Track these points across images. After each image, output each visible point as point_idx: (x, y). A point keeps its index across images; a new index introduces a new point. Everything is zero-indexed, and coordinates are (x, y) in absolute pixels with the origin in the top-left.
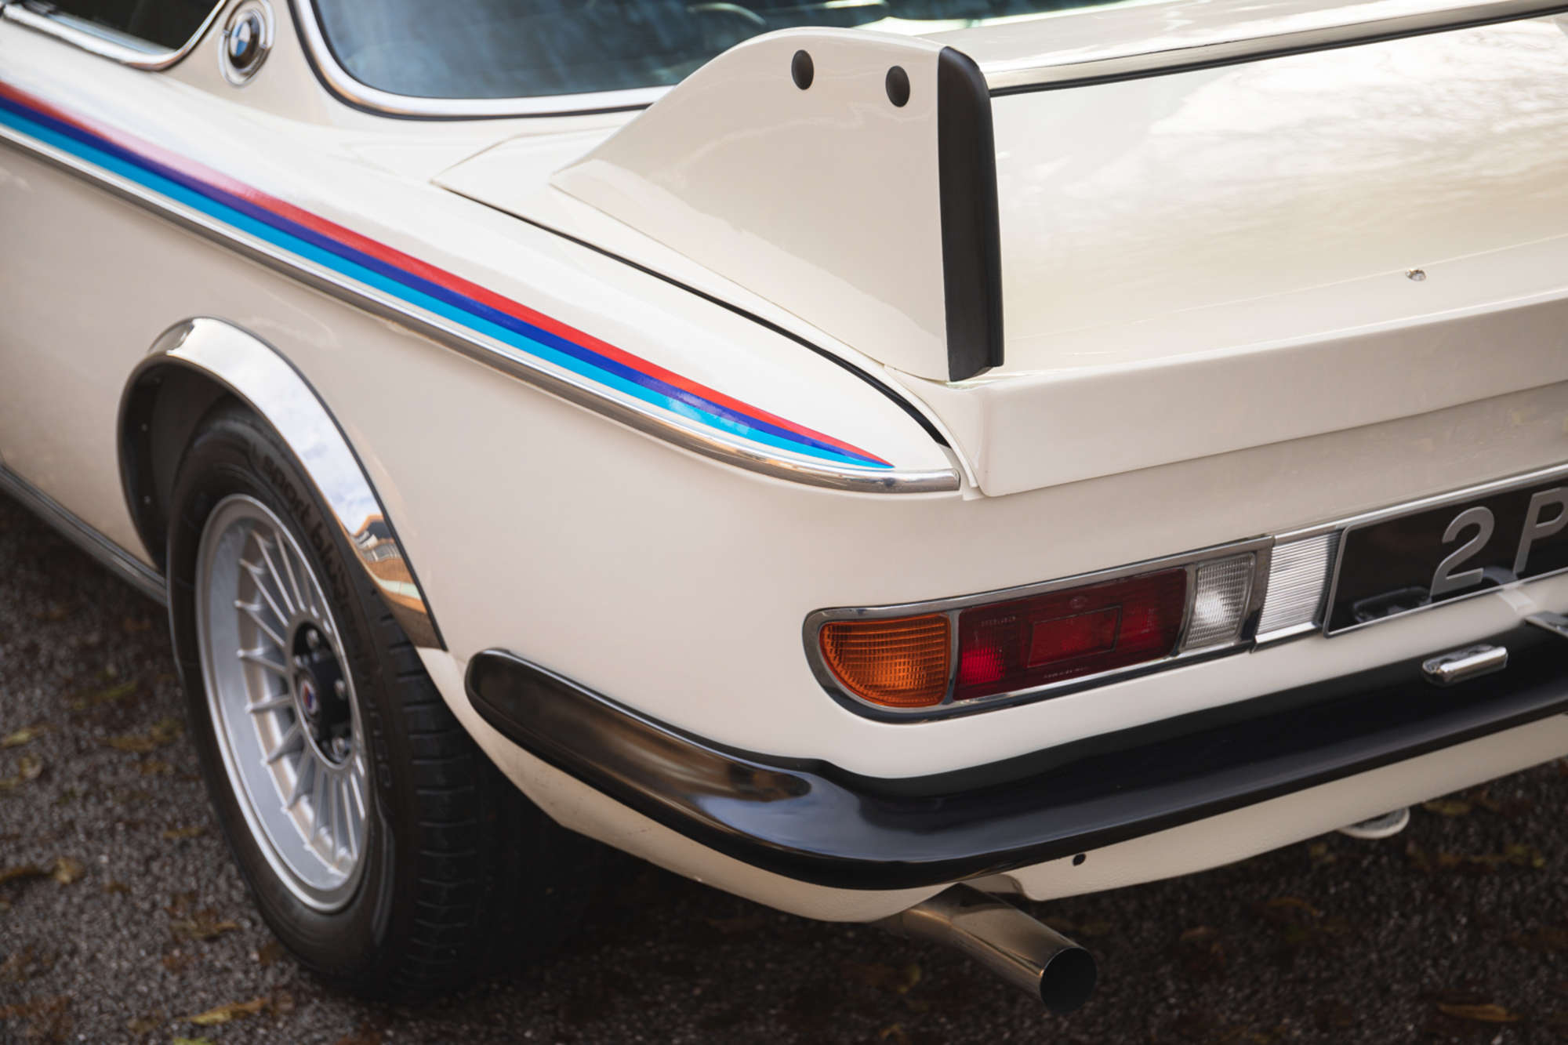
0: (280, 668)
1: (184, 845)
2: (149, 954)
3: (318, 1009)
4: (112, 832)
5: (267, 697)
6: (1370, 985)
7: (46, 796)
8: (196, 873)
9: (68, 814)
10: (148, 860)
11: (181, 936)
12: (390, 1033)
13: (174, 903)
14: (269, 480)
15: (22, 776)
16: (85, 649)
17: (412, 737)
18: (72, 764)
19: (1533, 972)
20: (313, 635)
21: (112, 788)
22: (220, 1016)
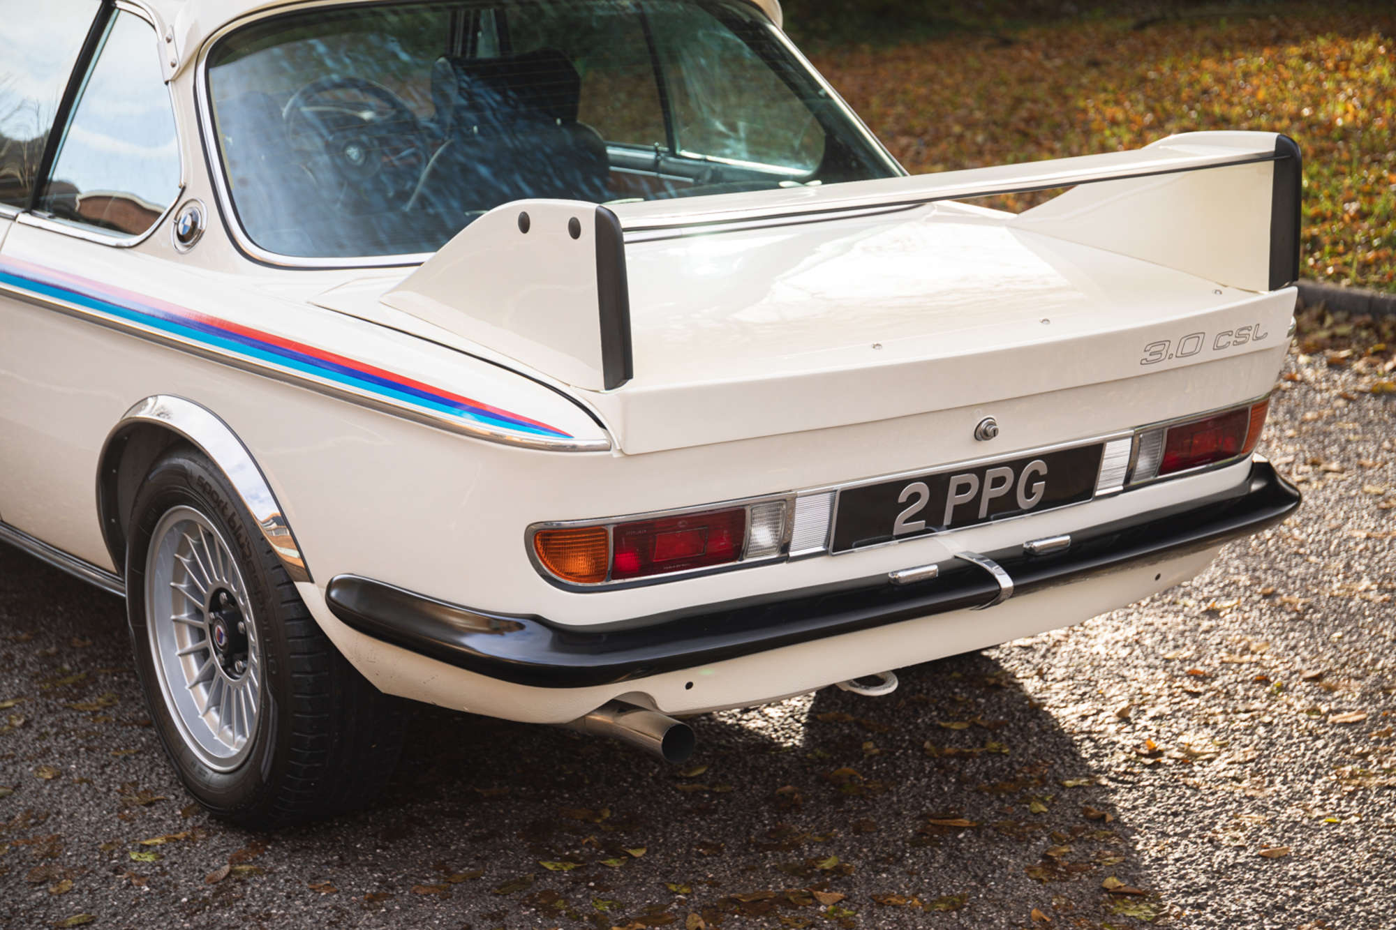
0: (199, 623)
1: (126, 759)
2: (108, 813)
3: (222, 837)
4: (77, 752)
5: (189, 645)
6: (890, 812)
7: (30, 735)
8: (136, 772)
9: (45, 744)
10: (103, 767)
11: (129, 804)
12: (270, 847)
13: (123, 788)
14: (200, 491)
15: (12, 726)
16: (46, 657)
17: (290, 641)
18: (45, 719)
19: (990, 804)
20: (224, 595)
21: (75, 730)
22: (159, 841)
